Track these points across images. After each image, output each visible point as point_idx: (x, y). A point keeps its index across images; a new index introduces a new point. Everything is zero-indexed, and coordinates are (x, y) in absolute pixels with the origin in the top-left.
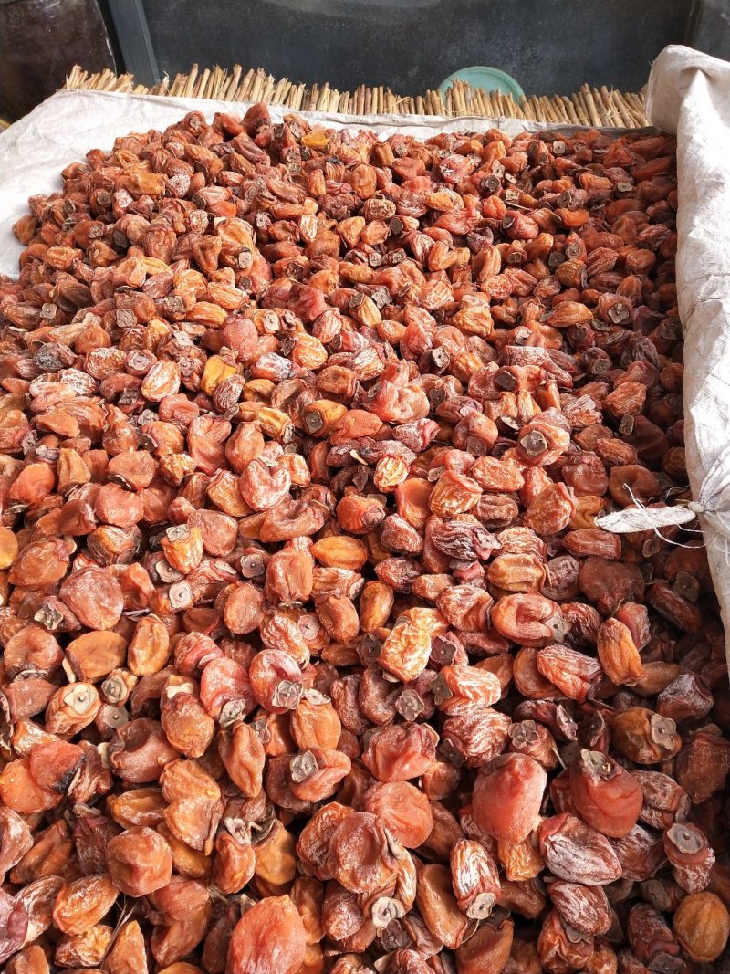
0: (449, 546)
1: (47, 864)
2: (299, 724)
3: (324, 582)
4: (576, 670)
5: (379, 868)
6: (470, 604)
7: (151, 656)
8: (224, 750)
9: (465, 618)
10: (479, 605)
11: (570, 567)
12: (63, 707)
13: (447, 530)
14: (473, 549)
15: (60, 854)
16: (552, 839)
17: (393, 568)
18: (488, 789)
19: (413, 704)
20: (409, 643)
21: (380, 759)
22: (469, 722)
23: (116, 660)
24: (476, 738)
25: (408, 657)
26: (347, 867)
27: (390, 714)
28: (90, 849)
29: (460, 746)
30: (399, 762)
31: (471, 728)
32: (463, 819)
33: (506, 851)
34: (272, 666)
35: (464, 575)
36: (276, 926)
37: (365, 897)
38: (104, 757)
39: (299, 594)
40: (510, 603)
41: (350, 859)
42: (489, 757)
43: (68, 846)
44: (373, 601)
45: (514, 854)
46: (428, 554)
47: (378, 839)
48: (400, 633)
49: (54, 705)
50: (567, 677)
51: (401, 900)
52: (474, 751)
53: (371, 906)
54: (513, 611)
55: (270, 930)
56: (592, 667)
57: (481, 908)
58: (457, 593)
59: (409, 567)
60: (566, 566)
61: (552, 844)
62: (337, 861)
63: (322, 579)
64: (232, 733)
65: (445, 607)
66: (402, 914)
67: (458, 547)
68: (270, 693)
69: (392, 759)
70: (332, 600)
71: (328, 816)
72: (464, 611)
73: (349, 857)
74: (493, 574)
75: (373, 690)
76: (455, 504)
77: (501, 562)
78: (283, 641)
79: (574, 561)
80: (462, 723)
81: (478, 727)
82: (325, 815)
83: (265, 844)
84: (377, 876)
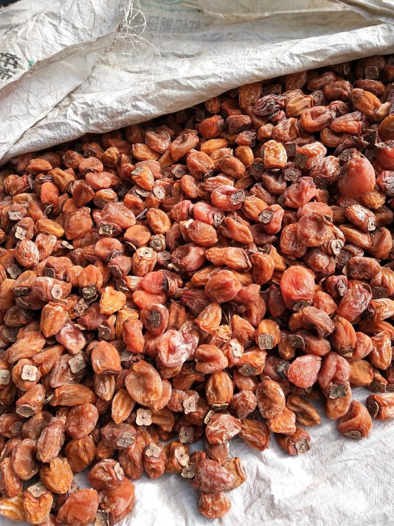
0: (265, 108)
1: (180, 319)
2: (249, 208)
3: (217, 158)
4: (353, 119)
5: (326, 227)
6: (289, 126)
7: (164, 223)
8: (226, 232)
9: (290, 134)
10: (293, 125)
11: (318, 94)
12: (142, 258)
13: (259, 103)
14: (277, 103)
15: (183, 312)
16: (385, 180)
17: (244, 135)
18: (346, 181)
19: (293, 173)
20: (275, 151)
21: (294, 200)
22: (321, 165)
23: (148, 234)
24: (329, 167)
25: (279, 156)
26: (312, 236)
27: (285, 184)
28: (196, 301)
29: (323, 175)
30: (304, 194)
31: (324, 166)
32: (341, 204)
33: (369, 198)
34: (223, 193)
35: (278, 118)
36: (298, 275)
37: (325, 245)
38: (174, 267)
39: (210, 166)
40: (306, 114)
41: (311, 232)
42: (338, 173)
43: (183, 309)
44: (244, 153)
45: (373, 197)
46: (256, 120)
47: (319, 217)
48: (269, 150)
49: (136, 260)
50: (351, 123)
51: (340, 238)
52: (331, 173)
53: (330, 246)
54: (309, 116)
55: (297, 277)
56: (358, 115)
57: (372, 224)
58: (280, 126)
59: (250, 132)
60: (316, 95)
61: (386, 182)
62: (306, 237)
63: (215, 157)
64: (226, 224)
65: (278, 135)
66: (343, 244)
67: (269, 106)
68: (230, 202)
69: (299, 197)
70: (227, 159)
71: (289, 230)
72: (288, 131)
73: (311, 231)
74: (289, 112)
75: (271, 179)
76: (253, 97)
77: (290, 104)
78: (219, 183)
79: (319, 91)
80: (318, 167)
81: (326, 164)
82: (287, 231)
83: (271, 252)
84: (327, 231)
